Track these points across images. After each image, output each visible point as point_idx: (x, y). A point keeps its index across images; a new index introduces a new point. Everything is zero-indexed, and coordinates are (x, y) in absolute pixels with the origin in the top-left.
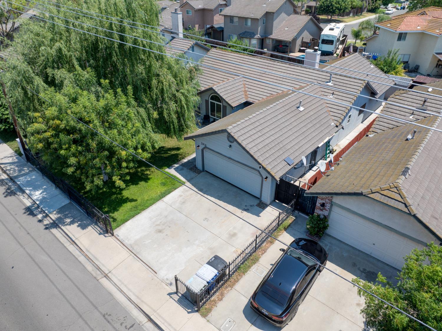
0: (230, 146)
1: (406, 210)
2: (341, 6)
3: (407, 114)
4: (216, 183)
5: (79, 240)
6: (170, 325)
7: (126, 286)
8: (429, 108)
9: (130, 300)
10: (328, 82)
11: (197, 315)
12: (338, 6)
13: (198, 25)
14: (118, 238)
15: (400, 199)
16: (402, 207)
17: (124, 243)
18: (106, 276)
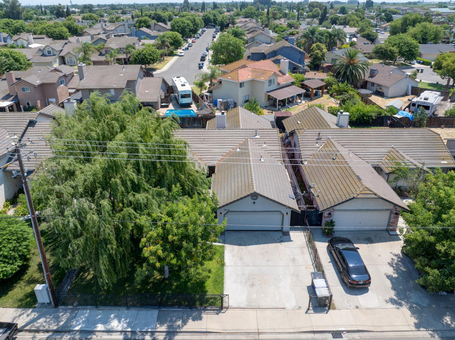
0: (254, 203)
1: (376, 197)
2: (153, 57)
3: (315, 144)
4: (243, 235)
5: (209, 329)
6: (327, 326)
7: (278, 329)
8: (322, 137)
9: (290, 333)
10: (255, 136)
11: (331, 311)
12: (151, 57)
13: (39, 101)
14: (233, 307)
15: (371, 193)
16: (374, 196)
17: (241, 307)
18: (259, 333)
